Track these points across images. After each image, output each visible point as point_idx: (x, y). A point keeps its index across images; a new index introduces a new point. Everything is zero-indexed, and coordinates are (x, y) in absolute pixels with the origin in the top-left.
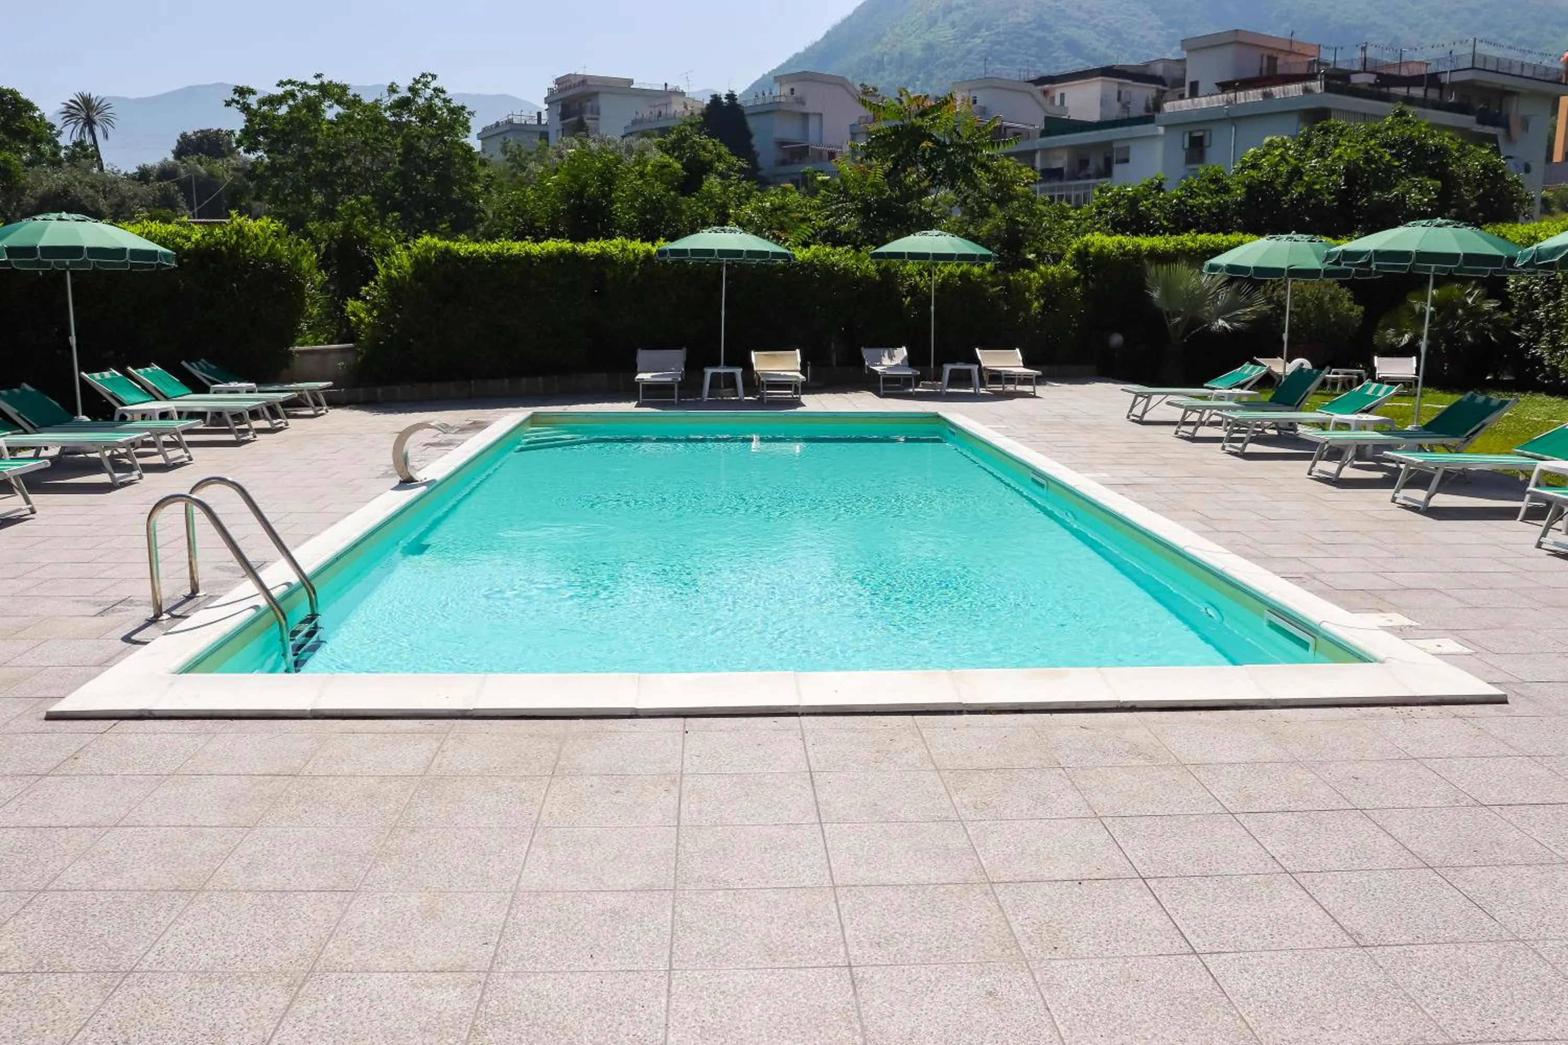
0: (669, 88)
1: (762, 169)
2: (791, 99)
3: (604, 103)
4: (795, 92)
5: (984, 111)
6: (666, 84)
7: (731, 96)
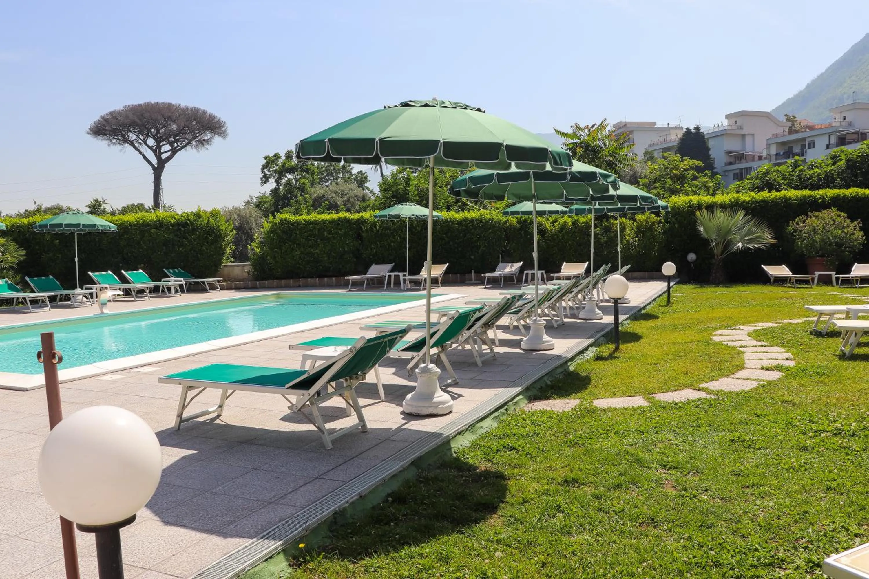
0: (670, 126)
1: (716, 168)
2: (735, 127)
3: (637, 137)
4: (737, 122)
5: (850, 124)
6: (668, 124)
7: (697, 128)
